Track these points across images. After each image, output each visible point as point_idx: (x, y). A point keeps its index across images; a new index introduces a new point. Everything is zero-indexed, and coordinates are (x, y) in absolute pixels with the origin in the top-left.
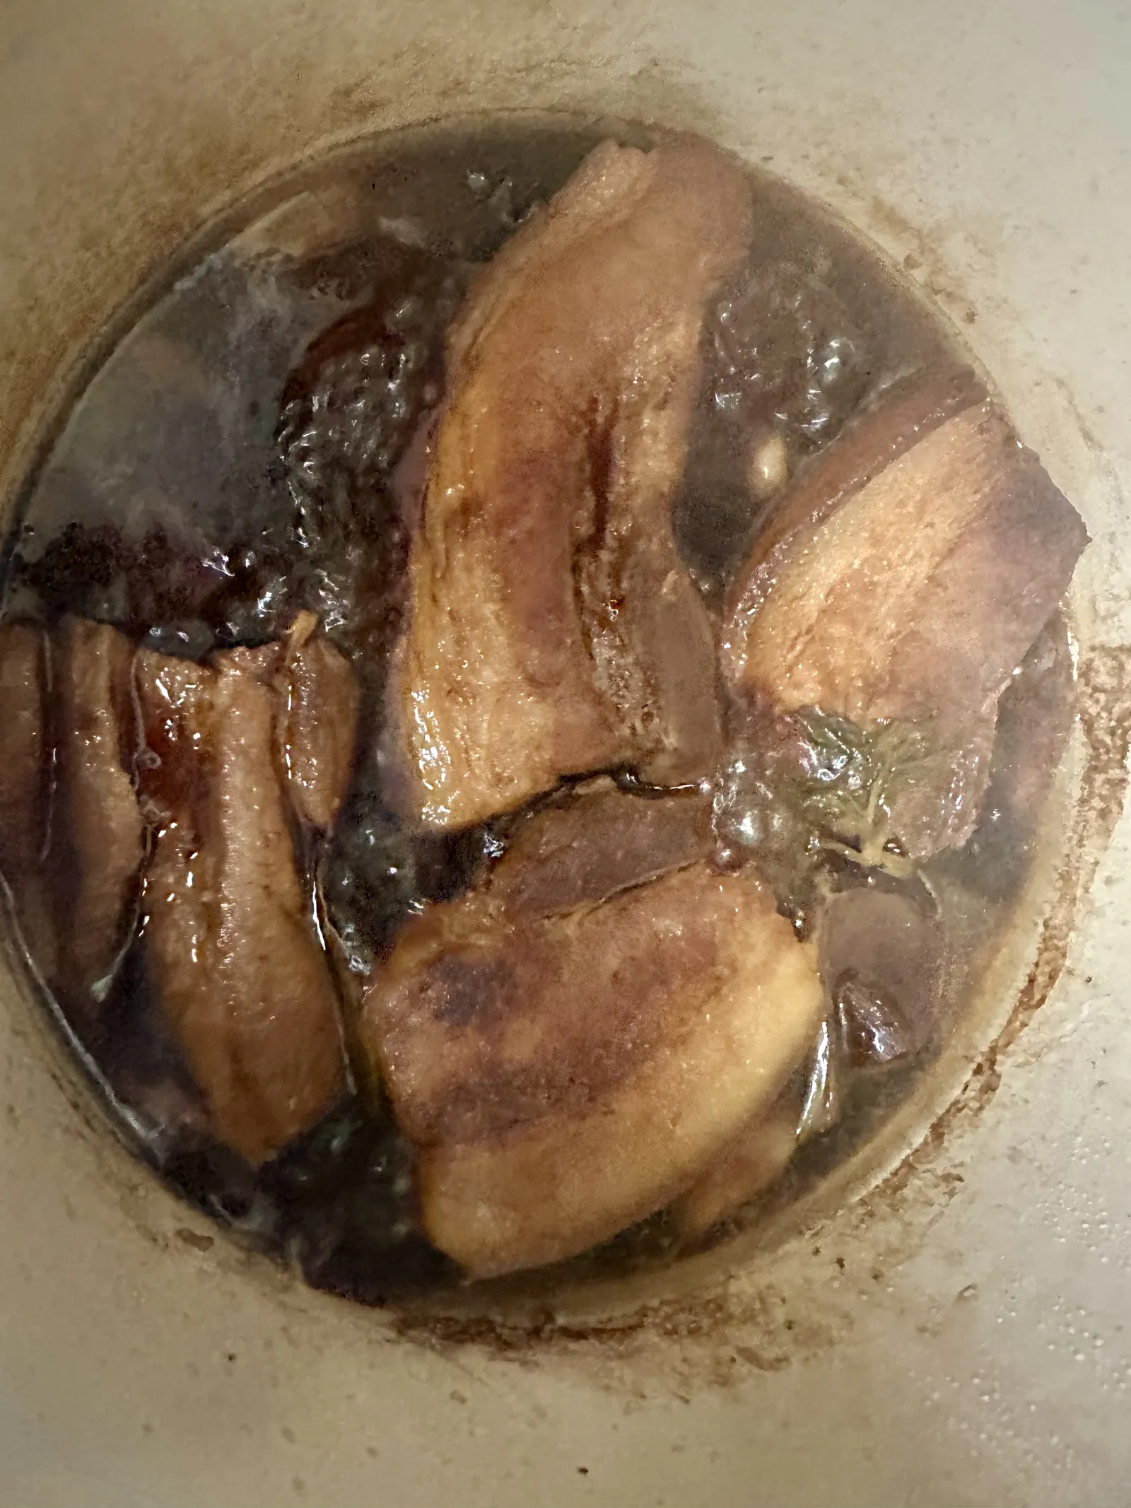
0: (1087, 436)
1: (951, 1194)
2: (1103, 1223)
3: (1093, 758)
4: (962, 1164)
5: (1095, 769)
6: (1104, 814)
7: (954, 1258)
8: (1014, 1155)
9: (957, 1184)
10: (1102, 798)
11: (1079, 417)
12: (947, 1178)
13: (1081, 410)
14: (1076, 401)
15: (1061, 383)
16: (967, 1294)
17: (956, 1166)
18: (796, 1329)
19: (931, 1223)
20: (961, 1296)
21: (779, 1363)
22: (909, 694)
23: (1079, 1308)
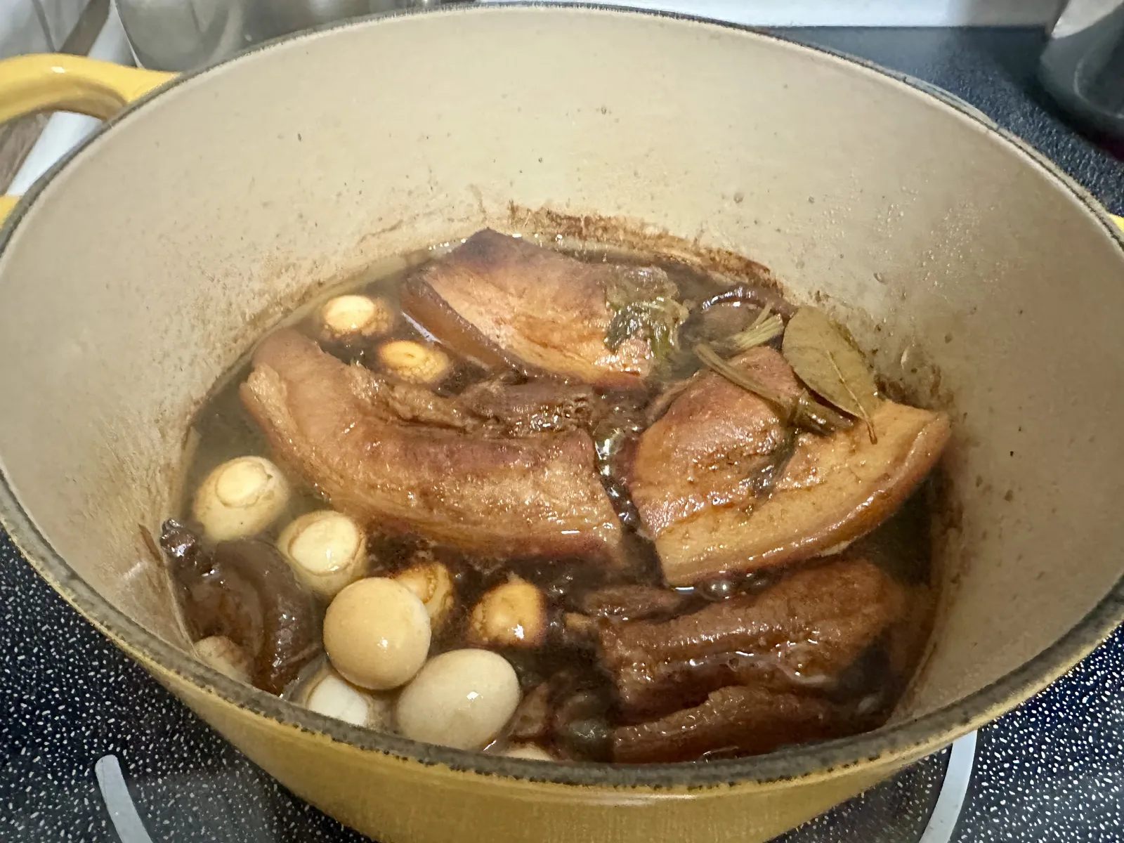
0: (393, 228)
1: (827, 296)
2: (830, 213)
3: (574, 235)
4: (810, 293)
5: (580, 233)
6: (605, 229)
7: (862, 288)
8: (801, 264)
9: (821, 294)
10: (596, 229)
11: (384, 231)
12: (818, 299)
13: (379, 230)
14: (374, 232)
15: (363, 239)
16: (879, 278)
17: (811, 297)
18: (915, 366)
19: (845, 305)
20: (882, 281)
21: (936, 371)
22: (590, 296)
23: (876, 219)
